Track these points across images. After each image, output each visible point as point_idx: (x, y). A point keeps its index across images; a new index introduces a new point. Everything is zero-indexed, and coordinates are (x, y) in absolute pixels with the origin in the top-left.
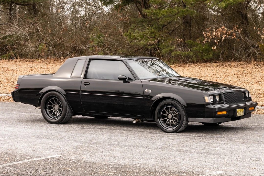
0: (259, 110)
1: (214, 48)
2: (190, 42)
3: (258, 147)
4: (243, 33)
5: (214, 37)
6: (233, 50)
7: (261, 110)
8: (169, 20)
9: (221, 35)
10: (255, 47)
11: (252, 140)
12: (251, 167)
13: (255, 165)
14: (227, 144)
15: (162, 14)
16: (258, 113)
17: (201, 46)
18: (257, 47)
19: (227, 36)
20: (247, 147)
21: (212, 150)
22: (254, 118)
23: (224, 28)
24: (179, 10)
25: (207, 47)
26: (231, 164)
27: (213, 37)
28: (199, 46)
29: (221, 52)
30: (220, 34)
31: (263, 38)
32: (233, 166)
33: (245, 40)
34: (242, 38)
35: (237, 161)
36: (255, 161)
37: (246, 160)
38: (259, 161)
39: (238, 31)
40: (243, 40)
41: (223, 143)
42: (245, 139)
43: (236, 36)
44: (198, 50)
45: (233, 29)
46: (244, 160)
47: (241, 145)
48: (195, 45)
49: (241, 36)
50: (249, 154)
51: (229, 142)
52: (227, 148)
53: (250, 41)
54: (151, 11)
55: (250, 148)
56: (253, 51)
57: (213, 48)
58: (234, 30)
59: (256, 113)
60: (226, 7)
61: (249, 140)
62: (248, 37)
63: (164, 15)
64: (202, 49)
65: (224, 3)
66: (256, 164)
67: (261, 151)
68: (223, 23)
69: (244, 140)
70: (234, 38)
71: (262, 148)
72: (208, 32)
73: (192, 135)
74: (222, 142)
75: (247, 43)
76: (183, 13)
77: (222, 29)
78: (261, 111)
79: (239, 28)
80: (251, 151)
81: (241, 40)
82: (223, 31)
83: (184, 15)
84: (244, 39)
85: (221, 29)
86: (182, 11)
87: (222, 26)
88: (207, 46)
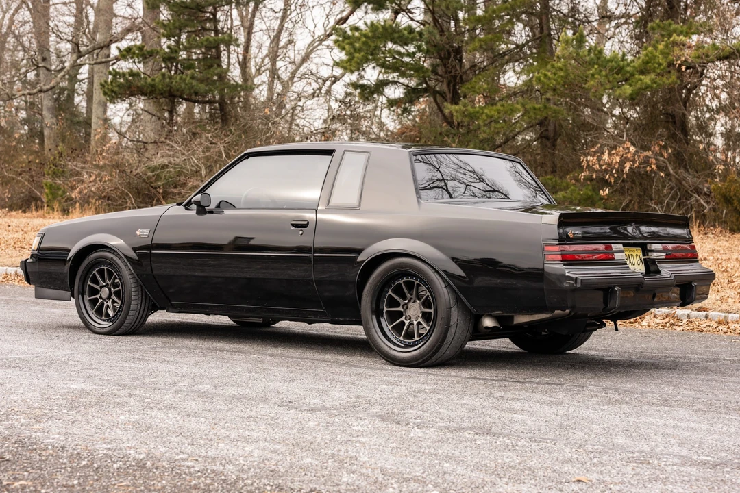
0: (691, 322)
1: (605, 192)
2: (551, 179)
3: (661, 417)
4: (673, 158)
5: (605, 168)
6: (651, 200)
7: (697, 320)
8: (503, 127)
9: (622, 163)
10: (701, 193)
11: (648, 394)
12: (612, 486)
13: (629, 482)
14: (559, 403)
15: (487, 115)
16: (688, 328)
17: (575, 190)
18: (706, 194)
19: (636, 165)
20: (623, 416)
21: (497, 421)
22: (674, 340)
23: (628, 146)
24: (526, 106)
25: (589, 192)
26: (540, 473)
27: (603, 168)
28: (570, 189)
29: (621, 203)
30: (618, 159)
31: (720, 172)
32: (542, 479)
33: (679, 176)
34: (671, 171)
35: (569, 461)
36: (635, 464)
37: (604, 458)
38: (649, 466)
39: (662, 155)
40: (675, 176)
41: (548, 398)
42: (625, 391)
43: (657, 167)
44: (569, 198)
45: (649, 149)
46: (595, 460)
47: (606, 407)
48: (563, 188)
49: (669, 165)
50: (621, 440)
51: (570, 398)
52: (553, 417)
53: (690, 179)
54: (462, 108)
55: (632, 419)
56: (697, 201)
57: (601, 192)
58: (653, 152)
59: (682, 327)
60: (634, 97)
61: (636, 396)
62: (687, 170)
63: (491, 117)
64: (578, 197)
65: (628, 87)
66: (636, 478)
67: (667, 431)
68: (627, 135)
69: (619, 394)
70: (652, 169)
71: (671, 421)
72: (591, 156)
73: (465, 373)
74: (544, 398)
75: (684, 183)
76: (535, 113)
77: (623, 148)
78: (697, 323)
79: (665, 147)
80: (631, 429)
81: (668, 174)
82: (626, 153)
83: (538, 117)
84: (676, 173)
85: (621, 148)
86: (535, 109)
87: (624, 143)
88: (590, 190)
